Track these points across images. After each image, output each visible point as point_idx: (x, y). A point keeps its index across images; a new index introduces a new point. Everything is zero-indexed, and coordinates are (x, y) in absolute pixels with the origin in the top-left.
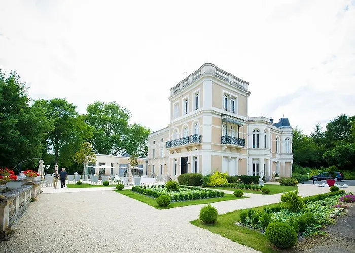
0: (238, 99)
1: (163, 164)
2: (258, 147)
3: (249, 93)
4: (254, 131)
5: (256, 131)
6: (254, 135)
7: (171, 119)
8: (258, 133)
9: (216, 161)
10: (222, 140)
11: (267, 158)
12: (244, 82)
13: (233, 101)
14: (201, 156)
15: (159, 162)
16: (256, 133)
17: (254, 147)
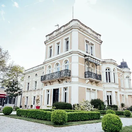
0: (94, 45)
1: (35, 95)
2: (110, 82)
3: (101, 42)
4: (106, 70)
5: (108, 69)
6: (106, 72)
7: (46, 58)
8: (109, 71)
9: (81, 91)
10: (85, 75)
11: (117, 91)
12: (98, 34)
13: (92, 47)
14: (70, 87)
15: (33, 94)
16: (108, 71)
17: (107, 82)
